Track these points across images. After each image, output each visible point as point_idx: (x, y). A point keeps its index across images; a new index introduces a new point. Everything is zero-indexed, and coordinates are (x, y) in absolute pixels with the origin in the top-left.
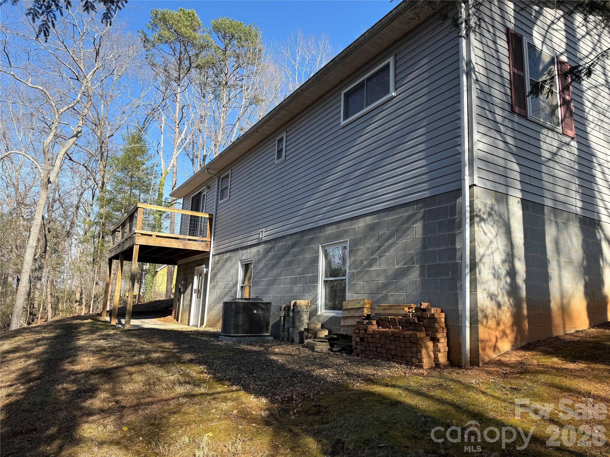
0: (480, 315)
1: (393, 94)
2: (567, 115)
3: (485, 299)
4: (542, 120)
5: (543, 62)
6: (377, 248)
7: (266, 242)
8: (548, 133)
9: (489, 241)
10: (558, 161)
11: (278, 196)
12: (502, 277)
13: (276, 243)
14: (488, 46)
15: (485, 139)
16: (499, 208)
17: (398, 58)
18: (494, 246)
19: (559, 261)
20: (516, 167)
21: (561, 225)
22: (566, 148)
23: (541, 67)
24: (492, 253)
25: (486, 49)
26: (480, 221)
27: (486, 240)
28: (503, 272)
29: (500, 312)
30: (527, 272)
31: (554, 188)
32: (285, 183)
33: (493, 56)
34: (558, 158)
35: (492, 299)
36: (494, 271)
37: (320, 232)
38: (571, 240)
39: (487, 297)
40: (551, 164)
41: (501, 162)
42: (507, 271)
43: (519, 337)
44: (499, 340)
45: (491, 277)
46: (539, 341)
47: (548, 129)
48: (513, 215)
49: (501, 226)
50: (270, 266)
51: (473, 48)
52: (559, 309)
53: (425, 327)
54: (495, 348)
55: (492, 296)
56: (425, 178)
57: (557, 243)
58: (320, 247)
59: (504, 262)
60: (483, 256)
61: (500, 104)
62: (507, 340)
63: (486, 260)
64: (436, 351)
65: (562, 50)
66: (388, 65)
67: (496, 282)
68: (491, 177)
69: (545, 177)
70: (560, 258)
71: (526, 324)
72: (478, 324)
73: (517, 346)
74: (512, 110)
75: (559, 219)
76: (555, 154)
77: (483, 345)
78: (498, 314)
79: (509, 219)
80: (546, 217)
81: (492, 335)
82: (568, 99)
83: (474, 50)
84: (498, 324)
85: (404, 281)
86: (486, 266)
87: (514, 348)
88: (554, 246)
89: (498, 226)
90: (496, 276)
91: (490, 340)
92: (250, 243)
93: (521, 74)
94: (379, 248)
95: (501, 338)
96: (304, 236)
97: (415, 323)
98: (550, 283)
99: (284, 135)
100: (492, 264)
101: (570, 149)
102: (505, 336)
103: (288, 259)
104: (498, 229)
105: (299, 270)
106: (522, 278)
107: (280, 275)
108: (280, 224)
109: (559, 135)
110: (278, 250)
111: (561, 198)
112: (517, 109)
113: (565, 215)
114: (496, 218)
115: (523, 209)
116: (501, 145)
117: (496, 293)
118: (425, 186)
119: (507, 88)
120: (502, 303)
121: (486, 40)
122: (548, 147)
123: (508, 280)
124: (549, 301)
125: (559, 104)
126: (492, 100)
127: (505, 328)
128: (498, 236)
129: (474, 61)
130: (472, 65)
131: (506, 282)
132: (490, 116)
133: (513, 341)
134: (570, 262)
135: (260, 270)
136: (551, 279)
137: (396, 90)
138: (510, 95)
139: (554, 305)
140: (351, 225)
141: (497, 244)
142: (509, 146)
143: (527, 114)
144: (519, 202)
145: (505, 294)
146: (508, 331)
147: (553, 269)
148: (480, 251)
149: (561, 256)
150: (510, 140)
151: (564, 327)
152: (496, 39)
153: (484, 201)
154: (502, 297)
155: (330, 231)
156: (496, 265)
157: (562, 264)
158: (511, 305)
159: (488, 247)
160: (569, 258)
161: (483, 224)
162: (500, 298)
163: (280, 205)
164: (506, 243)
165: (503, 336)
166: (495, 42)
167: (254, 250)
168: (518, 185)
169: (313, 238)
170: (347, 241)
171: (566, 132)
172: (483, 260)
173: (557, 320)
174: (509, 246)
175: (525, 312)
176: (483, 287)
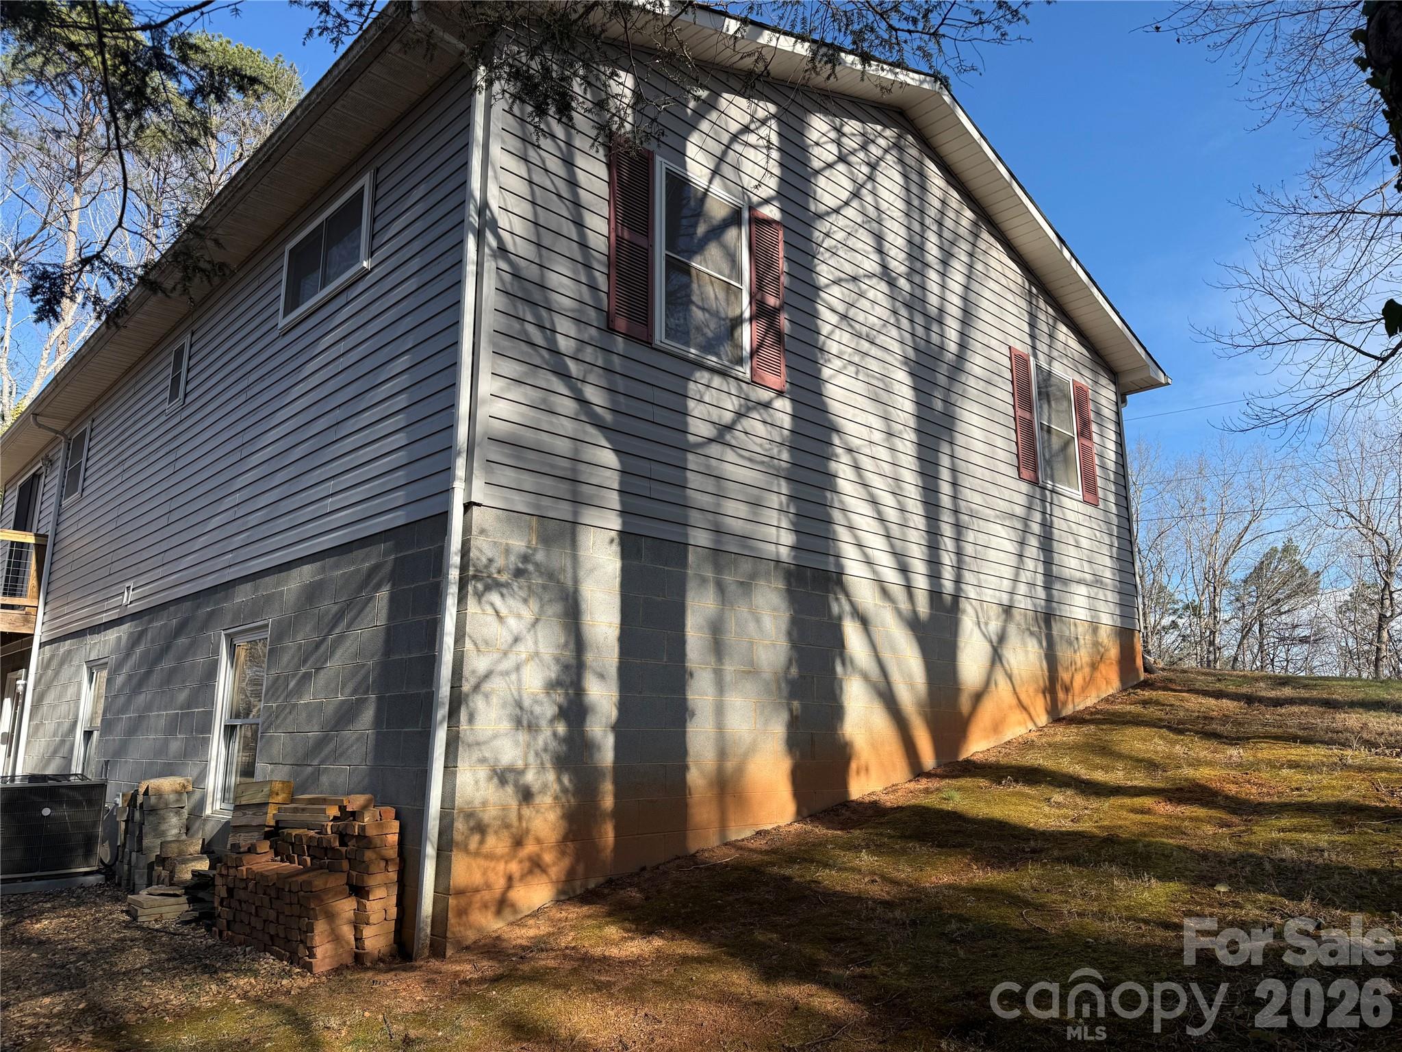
0: (460, 826)
1: (365, 264)
2: (769, 341)
3: (483, 784)
4: (693, 351)
5: (709, 218)
6: (314, 645)
7: (134, 616)
8: (710, 380)
9: (510, 639)
10: (733, 442)
11: (163, 498)
12: (544, 723)
13: (150, 621)
14: (546, 170)
15: (517, 393)
16: (548, 556)
17: (381, 176)
18: (523, 650)
19: (721, 670)
20: (609, 458)
21: (732, 588)
22: (760, 415)
23: (701, 229)
24: (518, 668)
25: (539, 177)
26: (488, 588)
27: (500, 634)
28: (547, 710)
29: (526, 812)
30: (623, 705)
31: (719, 505)
32: (179, 465)
33: (559, 196)
34: (737, 437)
35: (503, 781)
36: (518, 711)
37: (226, 599)
38: (758, 621)
39: (490, 779)
40: (714, 450)
41: (563, 446)
42: (560, 707)
43: (581, 869)
44: (516, 883)
45: (506, 726)
46: (643, 869)
47: (712, 370)
48: (592, 570)
49: (550, 601)
50: (135, 681)
51: (495, 172)
52: (711, 784)
53: (349, 860)
54: (502, 905)
55: (502, 776)
56: (400, 477)
57: (716, 630)
58: (223, 637)
59: (551, 686)
60: (487, 676)
61: (573, 310)
62: (544, 878)
63: (497, 685)
64: (359, 922)
65: (765, 192)
66: (360, 193)
67: (522, 737)
68: (529, 482)
69: (694, 480)
70: (722, 664)
71: (608, 835)
72: (451, 851)
73: (574, 891)
74: (608, 328)
75: (730, 575)
76: (729, 428)
77: (463, 901)
78: (520, 818)
79: (576, 581)
80: (689, 572)
81: (496, 874)
82: (772, 304)
83: (496, 178)
84: (518, 843)
85: (349, 735)
86: (494, 700)
87: (562, 898)
88: (708, 636)
89: (541, 599)
90: (523, 721)
91: (488, 886)
92: (105, 618)
93: (642, 241)
94: (318, 645)
95: (523, 877)
96: (198, 607)
97: (333, 849)
98: (688, 724)
99: (186, 340)
100: (516, 694)
101: (771, 416)
102: (537, 871)
103: (167, 664)
104: (542, 607)
105: (182, 696)
106: (604, 720)
107: (149, 707)
108: (160, 572)
109: (744, 385)
110: (153, 641)
111: (737, 526)
112: (621, 323)
113: (746, 566)
114: (538, 581)
115: (625, 555)
116: (567, 405)
117: (520, 764)
118: (399, 497)
119: (597, 274)
120: (536, 788)
121: (540, 156)
122: (709, 412)
123: (561, 729)
124: (684, 768)
125: (747, 315)
126: (547, 300)
127: (542, 849)
128: (539, 626)
129: (494, 204)
130: (488, 212)
131: (555, 734)
132: (537, 336)
133: (563, 878)
134: (751, 671)
135: (118, 691)
136: (693, 714)
137: (372, 254)
138: (606, 290)
139: (696, 777)
140: (278, 584)
141: (536, 643)
142: (592, 409)
143: (651, 334)
144: (612, 541)
145: (548, 765)
146: (548, 858)
147: (701, 693)
148: (477, 663)
149: (727, 660)
150: (593, 395)
151: (723, 827)
152: (571, 155)
153: (504, 541)
154: (538, 773)
155: (243, 595)
156: (525, 697)
157: (728, 677)
158: (565, 790)
159: (505, 654)
160: (752, 663)
161: (495, 597)
162: (530, 777)
163: (163, 522)
164: (562, 640)
165: (530, 872)
166: (569, 163)
167: (112, 635)
168: (614, 500)
169: (212, 613)
170: (267, 626)
171: (762, 378)
172: (486, 687)
173: (703, 812)
174: (572, 646)
175: (608, 802)
176: (476, 754)
